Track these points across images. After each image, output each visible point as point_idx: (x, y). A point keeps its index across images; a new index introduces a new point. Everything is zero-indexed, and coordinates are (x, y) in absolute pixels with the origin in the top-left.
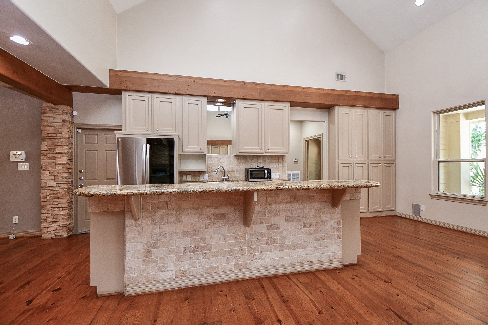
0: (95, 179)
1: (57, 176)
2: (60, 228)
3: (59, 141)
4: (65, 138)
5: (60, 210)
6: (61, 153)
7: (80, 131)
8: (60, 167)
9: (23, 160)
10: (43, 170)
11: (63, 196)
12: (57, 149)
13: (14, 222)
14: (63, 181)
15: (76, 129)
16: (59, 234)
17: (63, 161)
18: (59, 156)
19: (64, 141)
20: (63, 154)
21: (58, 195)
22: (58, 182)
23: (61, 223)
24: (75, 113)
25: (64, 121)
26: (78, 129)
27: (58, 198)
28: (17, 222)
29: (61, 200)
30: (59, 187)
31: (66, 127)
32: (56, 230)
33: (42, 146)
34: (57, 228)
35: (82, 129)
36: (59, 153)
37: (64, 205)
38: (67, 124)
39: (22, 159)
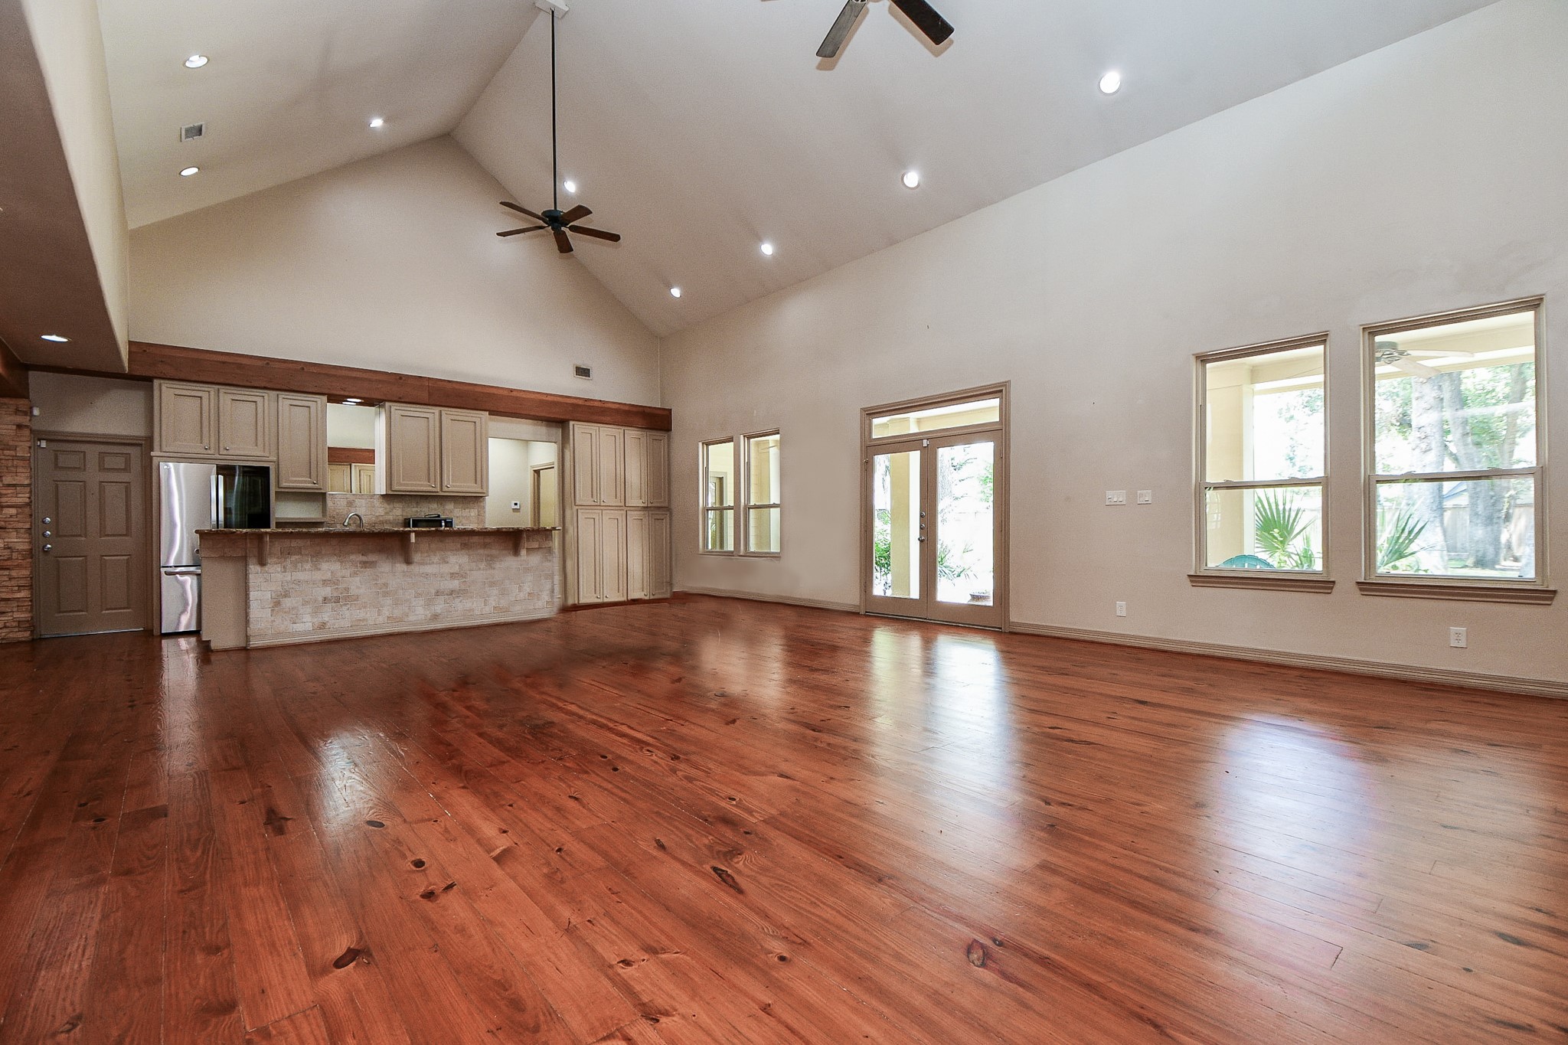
0: (80, 536)
1: (5, 528)
2: (14, 624)
3: (10, 463)
4: (23, 459)
5: (13, 592)
6: (14, 485)
7: (44, 444)
8: (13, 511)
11: (19, 566)
12: (4, 478)
14: (19, 538)
15: (36, 438)
16: (11, 635)
17: (20, 500)
18: (9, 492)
19: (21, 463)
20: (18, 488)
21: (9, 563)
22: (6, 540)
23: (16, 615)
24: (36, 412)
25: (19, 426)
26: (40, 440)
27: (8, 569)
29: (14, 573)
30: (9, 548)
31: (24, 439)
32: (5, 627)
34: (7, 624)
35: (47, 440)
36: (9, 485)
37: (22, 582)
38: (26, 432)
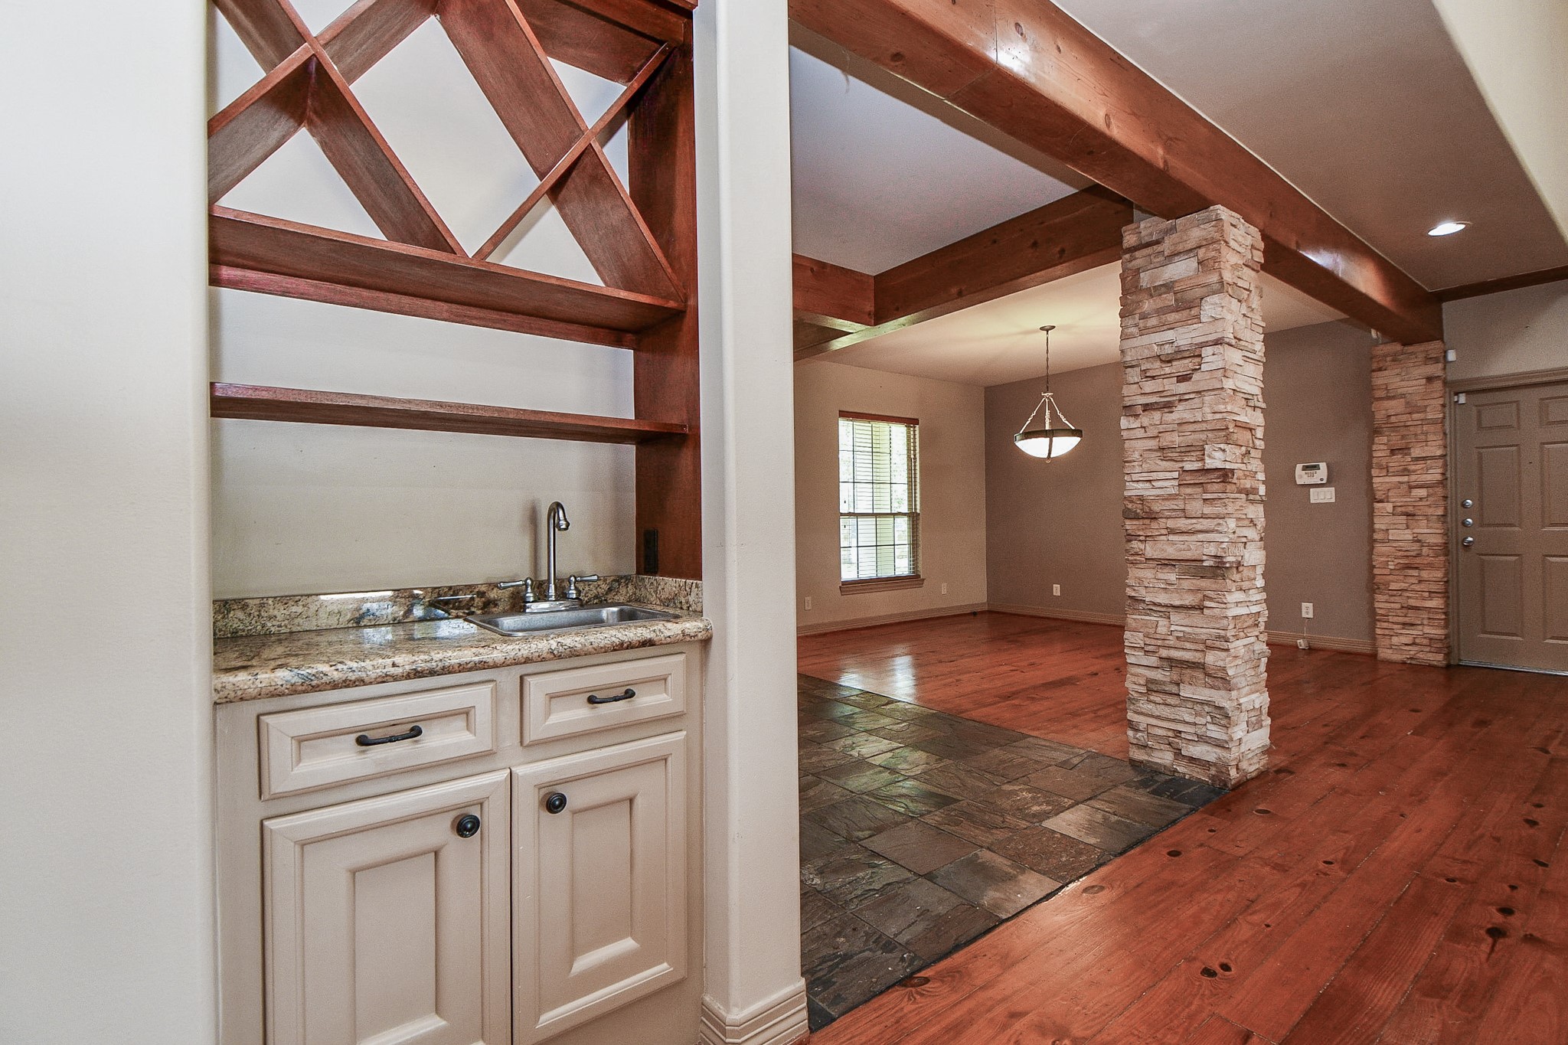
0: (1511, 525)
1: (1414, 515)
2: (1425, 641)
3: (1419, 430)
4: (1434, 422)
5: (1424, 599)
6: (1424, 458)
7: (1462, 399)
8: (1423, 492)
9: (1324, 482)
10: (1378, 502)
11: (1431, 566)
12: (1412, 450)
13: (1304, 615)
14: (1431, 528)
15: (1452, 393)
16: (1421, 655)
17: (1429, 477)
18: (1418, 467)
19: (1432, 428)
20: (1429, 462)
21: (1418, 560)
22: (1415, 531)
23: (1427, 630)
24: (1452, 356)
25: (1430, 379)
26: (1457, 394)
27: (1417, 568)
28: (1311, 616)
29: (1425, 574)
30: (1419, 541)
31: (1436, 395)
32: (1414, 644)
33: (1375, 447)
34: (1417, 641)
35: (1467, 393)
36: (1418, 459)
37: (1434, 587)
38: (1438, 385)
39: (1322, 480)
